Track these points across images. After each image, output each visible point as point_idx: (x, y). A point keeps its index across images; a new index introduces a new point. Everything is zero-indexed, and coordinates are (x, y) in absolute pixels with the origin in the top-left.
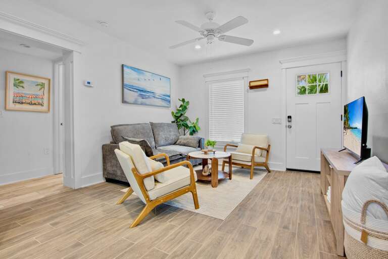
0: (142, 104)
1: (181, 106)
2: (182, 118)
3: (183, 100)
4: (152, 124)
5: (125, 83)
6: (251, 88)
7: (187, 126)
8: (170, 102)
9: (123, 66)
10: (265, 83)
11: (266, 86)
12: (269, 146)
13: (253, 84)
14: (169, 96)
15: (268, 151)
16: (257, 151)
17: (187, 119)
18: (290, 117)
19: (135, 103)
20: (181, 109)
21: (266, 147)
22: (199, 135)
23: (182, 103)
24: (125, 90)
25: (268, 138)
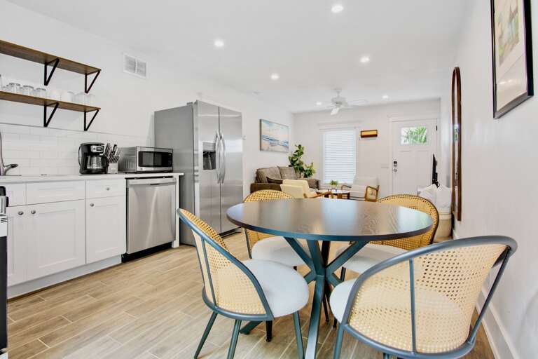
0: (272, 151)
1: (297, 151)
2: (297, 162)
3: (300, 146)
4: (279, 168)
5: (263, 134)
6: (362, 137)
7: (302, 170)
8: (288, 148)
9: (261, 121)
10: (374, 133)
11: (376, 136)
12: (378, 186)
13: (363, 134)
14: (287, 143)
15: (377, 191)
16: (369, 190)
17: (301, 163)
18: (395, 162)
19: (267, 150)
20: (297, 154)
21: (375, 187)
22: (314, 177)
23: (298, 149)
24: (263, 141)
25: (377, 179)
